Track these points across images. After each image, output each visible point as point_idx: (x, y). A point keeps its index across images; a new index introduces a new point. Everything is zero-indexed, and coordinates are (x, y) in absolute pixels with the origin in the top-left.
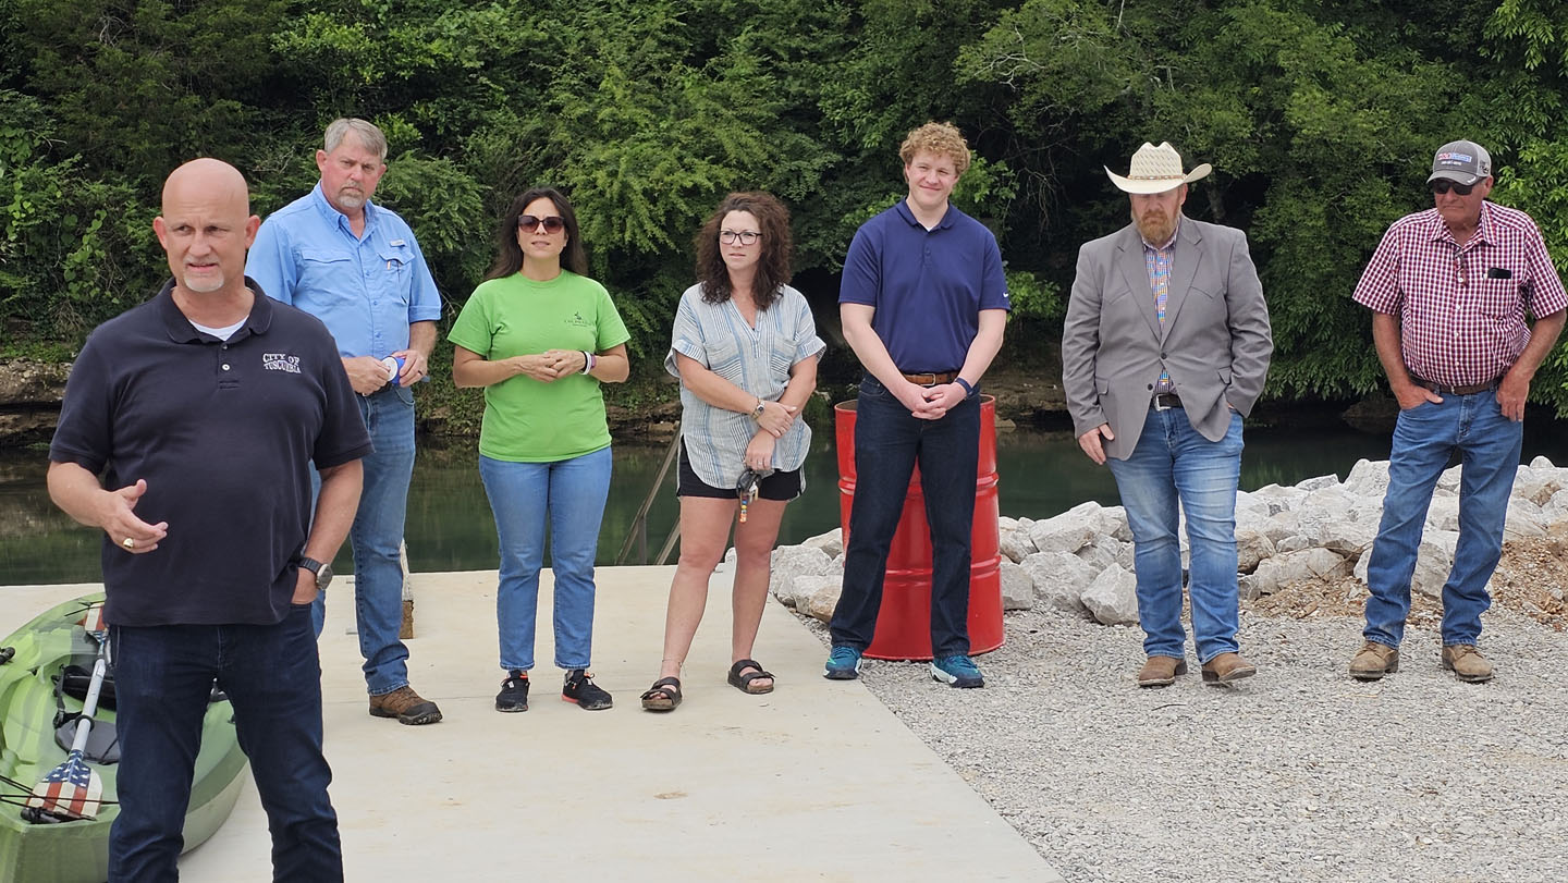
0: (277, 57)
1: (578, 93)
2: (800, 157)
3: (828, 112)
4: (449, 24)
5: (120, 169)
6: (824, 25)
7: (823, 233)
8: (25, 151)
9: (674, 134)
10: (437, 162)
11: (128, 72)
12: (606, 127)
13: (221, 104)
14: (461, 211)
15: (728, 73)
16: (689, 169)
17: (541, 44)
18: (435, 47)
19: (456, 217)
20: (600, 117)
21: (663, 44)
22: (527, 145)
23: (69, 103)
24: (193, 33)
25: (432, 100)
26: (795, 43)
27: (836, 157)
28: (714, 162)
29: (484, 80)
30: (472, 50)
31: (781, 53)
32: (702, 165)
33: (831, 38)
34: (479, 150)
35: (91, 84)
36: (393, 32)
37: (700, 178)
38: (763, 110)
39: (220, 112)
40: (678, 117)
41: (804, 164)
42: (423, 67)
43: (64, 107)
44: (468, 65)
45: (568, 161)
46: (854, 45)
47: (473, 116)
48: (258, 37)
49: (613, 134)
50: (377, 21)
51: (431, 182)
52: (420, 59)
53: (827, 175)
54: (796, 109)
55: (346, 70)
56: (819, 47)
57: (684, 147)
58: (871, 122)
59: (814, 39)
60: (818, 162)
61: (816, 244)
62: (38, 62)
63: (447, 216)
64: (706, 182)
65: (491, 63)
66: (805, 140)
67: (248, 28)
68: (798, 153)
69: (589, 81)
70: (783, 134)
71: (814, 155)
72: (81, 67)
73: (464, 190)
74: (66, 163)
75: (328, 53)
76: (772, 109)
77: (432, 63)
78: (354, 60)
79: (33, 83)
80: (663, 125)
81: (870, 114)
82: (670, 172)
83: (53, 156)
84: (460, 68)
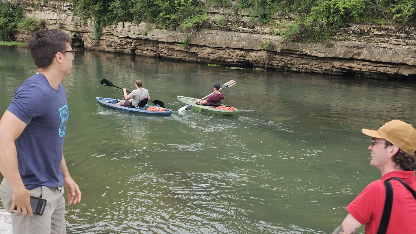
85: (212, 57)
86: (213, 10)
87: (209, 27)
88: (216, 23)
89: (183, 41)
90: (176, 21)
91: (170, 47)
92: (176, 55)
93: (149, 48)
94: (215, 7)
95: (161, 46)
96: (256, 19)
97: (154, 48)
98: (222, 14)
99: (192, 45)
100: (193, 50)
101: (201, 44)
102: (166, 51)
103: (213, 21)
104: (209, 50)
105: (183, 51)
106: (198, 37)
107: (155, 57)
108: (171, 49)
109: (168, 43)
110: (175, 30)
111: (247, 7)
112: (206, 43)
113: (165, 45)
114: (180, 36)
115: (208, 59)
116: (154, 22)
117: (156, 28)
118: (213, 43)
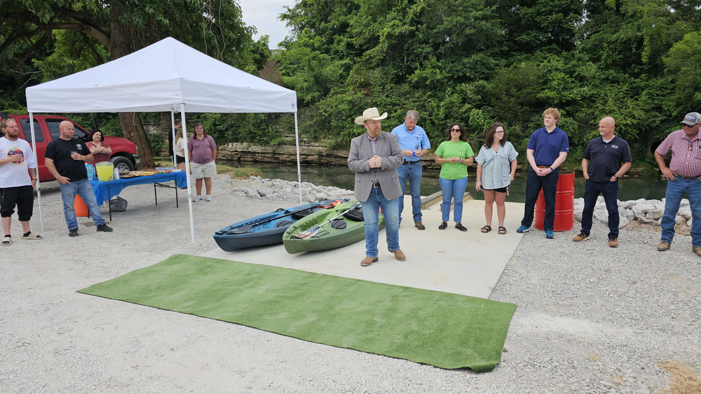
0: (538, 99)
1: (603, 104)
2: (656, 118)
3: (664, 108)
4: (575, 91)
5: (505, 120)
6: (666, 88)
7: (660, 134)
8: (488, 117)
9: (624, 112)
10: (569, 118)
11: (507, 102)
12: (607, 111)
13: (525, 107)
14: (572, 128)
15: (640, 99)
16: (626, 120)
17: (594, 94)
18: (571, 96)
19: (571, 130)
20: (606, 109)
21: (624, 93)
22: (589, 115)
23: (496, 108)
24: (520, 95)
25: (570, 106)
26: (659, 92)
27: (665, 117)
28: (633, 118)
29: (581, 102)
30: (579, 96)
31: (654, 95)
32: (630, 119)
33: (667, 91)
34: (578, 116)
35: (501, 104)
36: (562, 93)
37: (628, 122)
38: (647, 107)
39: (525, 109)
40: (625, 109)
41: (656, 119)
42: (568, 100)
43: (495, 109)
44: (578, 99)
45: (598, 118)
46: (673, 93)
47: (578, 109)
48: (533, 95)
49: (609, 113)
50: (559, 91)
51: (567, 122)
52: (567, 98)
53: (662, 122)
54: (657, 107)
55: (551, 101)
56: (664, 93)
57: (625, 115)
58: (675, 110)
59: (663, 92)
60: (660, 119)
61: (657, 136)
62: (492, 101)
63: (569, 129)
64: (629, 123)
65: (584, 98)
66: (658, 114)
67: (531, 93)
68: (656, 116)
69: (605, 102)
70: (652, 112)
71: (660, 117)
72: (499, 101)
73: (574, 124)
74: (495, 119)
75: (548, 98)
76: (650, 107)
77: (570, 99)
78: (554, 99)
79: (491, 104)
80: (622, 111)
81: (675, 108)
82: (622, 120)
83: (493, 117)
84: (576, 100)
85: (288, 159)
86: (286, 135)
87: (285, 144)
88: (289, 142)
89: (271, 152)
90: (266, 141)
91: (263, 155)
92: (266, 160)
93: (249, 156)
94: (288, 133)
95: (257, 155)
96: (311, 139)
97: (252, 156)
98: (292, 137)
99: (276, 154)
100: (277, 156)
101: (281, 153)
102: (260, 158)
103: (287, 141)
104: (286, 156)
105: (271, 157)
106: (279, 149)
107: (253, 161)
108: (264, 157)
109: (262, 153)
110: (265, 146)
111: (306, 133)
112: (284, 153)
113: (260, 154)
114: (269, 149)
115: (286, 160)
116: (252, 142)
117: (254, 145)
118: (288, 152)
